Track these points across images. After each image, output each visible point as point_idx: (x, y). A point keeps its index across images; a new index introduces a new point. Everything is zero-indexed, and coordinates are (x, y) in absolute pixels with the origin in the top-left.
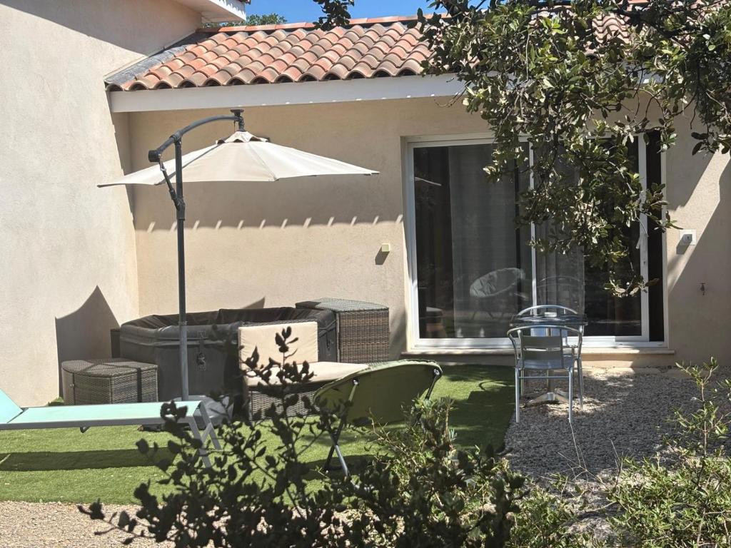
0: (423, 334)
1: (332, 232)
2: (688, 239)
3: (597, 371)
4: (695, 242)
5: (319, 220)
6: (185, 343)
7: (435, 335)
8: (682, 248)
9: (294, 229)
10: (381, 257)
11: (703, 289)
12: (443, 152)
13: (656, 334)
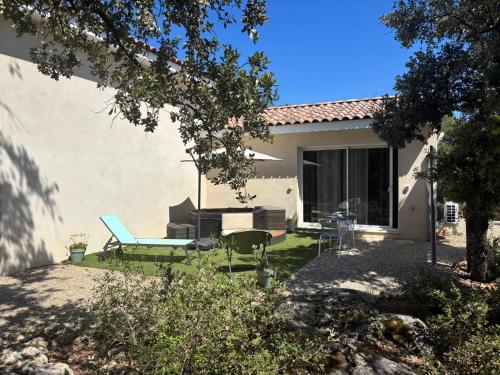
0: (305, 220)
1: (273, 182)
2: (407, 188)
3: (369, 239)
4: (410, 189)
5: (268, 177)
6: (199, 218)
7: (310, 221)
8: (405, 192)
9: (259, 180)
10: (289, 191)
11: (413, 209)
12: (315, 153)
13: (395, 225)
